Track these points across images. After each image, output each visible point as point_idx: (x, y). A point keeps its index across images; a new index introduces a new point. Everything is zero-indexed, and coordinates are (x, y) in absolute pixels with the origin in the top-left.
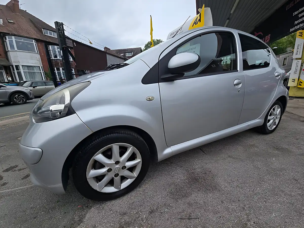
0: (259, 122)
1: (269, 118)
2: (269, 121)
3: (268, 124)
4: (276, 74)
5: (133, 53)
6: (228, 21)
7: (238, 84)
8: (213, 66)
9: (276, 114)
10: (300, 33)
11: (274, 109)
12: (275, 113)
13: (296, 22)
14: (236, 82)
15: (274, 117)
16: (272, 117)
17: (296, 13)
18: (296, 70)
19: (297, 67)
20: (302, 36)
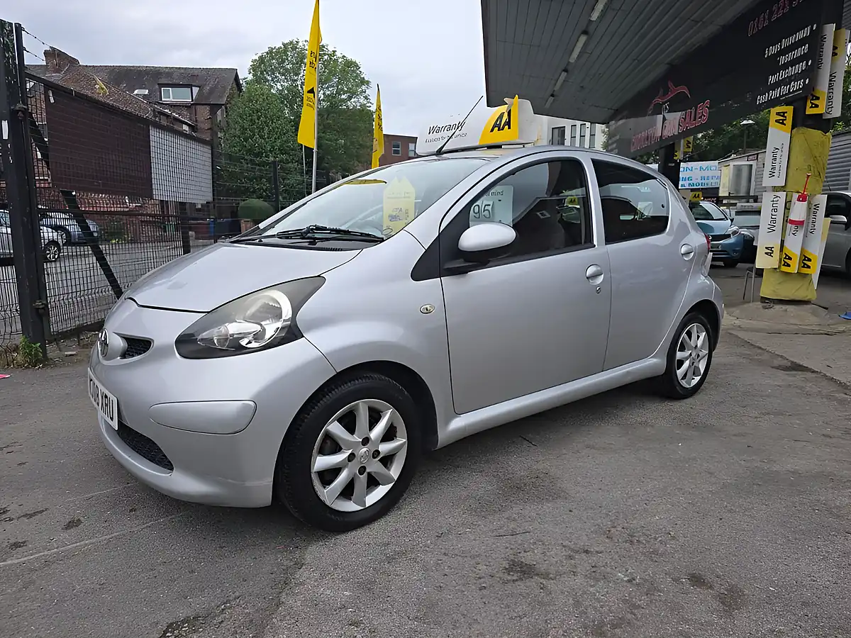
0: (655, 364)
1: (679, 355)
2: (681, 363)
3: (678, 372)
4: (683, 250)
5: (196, 90)
6: (583, 39)
7: (595, 276)
8: (542, 214)
9: (697, 346)
10: (778, 114)
11: (689, 334)
12: (692, 343)
13: (772, 79)
14: (590, 271)
15: (691, 354)
16: (687, 353)
17: (773, 50)
18: (774, 220)
19: (775, 214)
20: (785, 125)
